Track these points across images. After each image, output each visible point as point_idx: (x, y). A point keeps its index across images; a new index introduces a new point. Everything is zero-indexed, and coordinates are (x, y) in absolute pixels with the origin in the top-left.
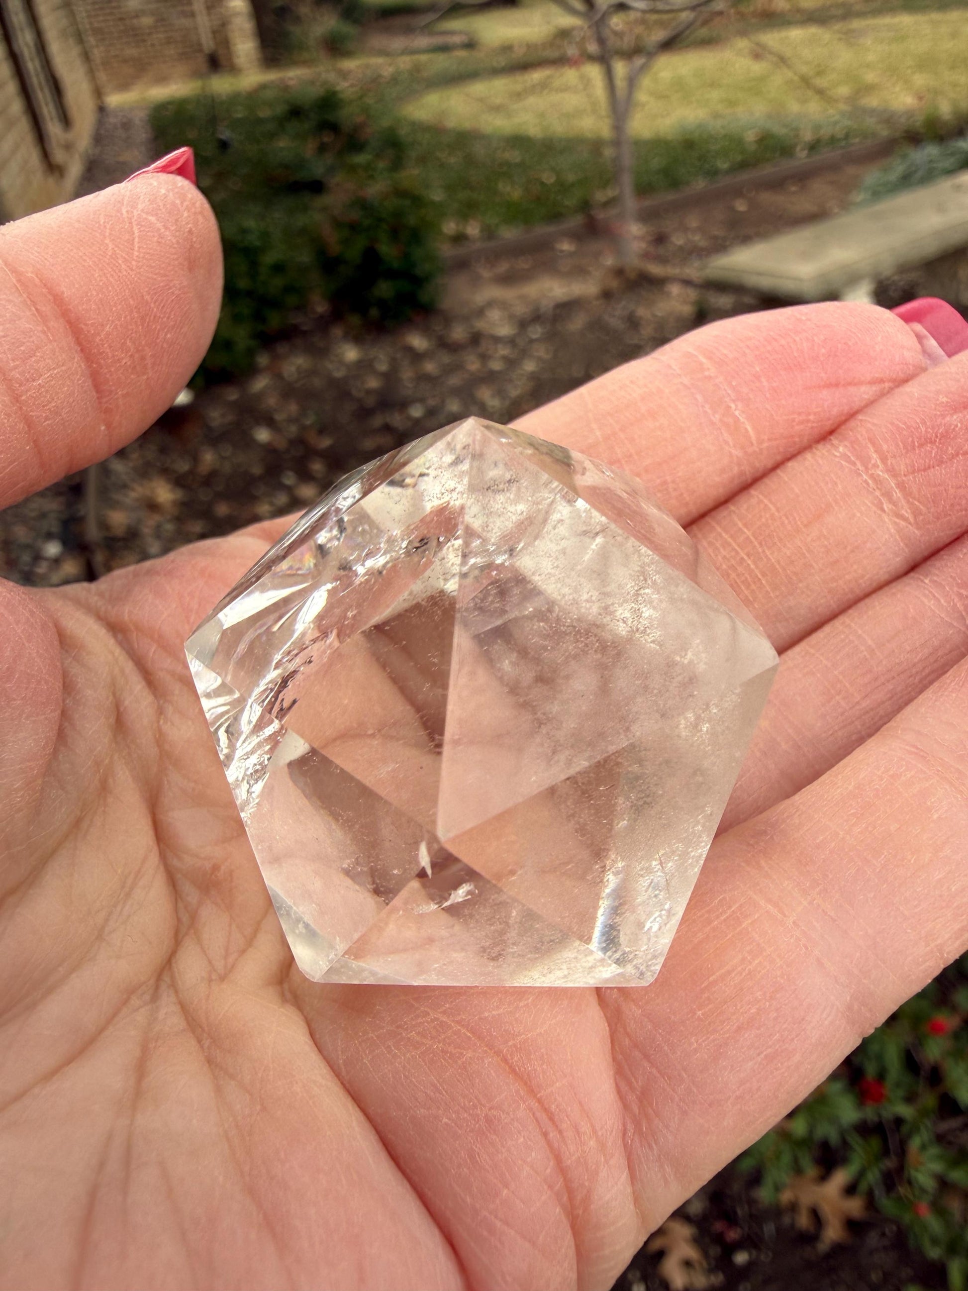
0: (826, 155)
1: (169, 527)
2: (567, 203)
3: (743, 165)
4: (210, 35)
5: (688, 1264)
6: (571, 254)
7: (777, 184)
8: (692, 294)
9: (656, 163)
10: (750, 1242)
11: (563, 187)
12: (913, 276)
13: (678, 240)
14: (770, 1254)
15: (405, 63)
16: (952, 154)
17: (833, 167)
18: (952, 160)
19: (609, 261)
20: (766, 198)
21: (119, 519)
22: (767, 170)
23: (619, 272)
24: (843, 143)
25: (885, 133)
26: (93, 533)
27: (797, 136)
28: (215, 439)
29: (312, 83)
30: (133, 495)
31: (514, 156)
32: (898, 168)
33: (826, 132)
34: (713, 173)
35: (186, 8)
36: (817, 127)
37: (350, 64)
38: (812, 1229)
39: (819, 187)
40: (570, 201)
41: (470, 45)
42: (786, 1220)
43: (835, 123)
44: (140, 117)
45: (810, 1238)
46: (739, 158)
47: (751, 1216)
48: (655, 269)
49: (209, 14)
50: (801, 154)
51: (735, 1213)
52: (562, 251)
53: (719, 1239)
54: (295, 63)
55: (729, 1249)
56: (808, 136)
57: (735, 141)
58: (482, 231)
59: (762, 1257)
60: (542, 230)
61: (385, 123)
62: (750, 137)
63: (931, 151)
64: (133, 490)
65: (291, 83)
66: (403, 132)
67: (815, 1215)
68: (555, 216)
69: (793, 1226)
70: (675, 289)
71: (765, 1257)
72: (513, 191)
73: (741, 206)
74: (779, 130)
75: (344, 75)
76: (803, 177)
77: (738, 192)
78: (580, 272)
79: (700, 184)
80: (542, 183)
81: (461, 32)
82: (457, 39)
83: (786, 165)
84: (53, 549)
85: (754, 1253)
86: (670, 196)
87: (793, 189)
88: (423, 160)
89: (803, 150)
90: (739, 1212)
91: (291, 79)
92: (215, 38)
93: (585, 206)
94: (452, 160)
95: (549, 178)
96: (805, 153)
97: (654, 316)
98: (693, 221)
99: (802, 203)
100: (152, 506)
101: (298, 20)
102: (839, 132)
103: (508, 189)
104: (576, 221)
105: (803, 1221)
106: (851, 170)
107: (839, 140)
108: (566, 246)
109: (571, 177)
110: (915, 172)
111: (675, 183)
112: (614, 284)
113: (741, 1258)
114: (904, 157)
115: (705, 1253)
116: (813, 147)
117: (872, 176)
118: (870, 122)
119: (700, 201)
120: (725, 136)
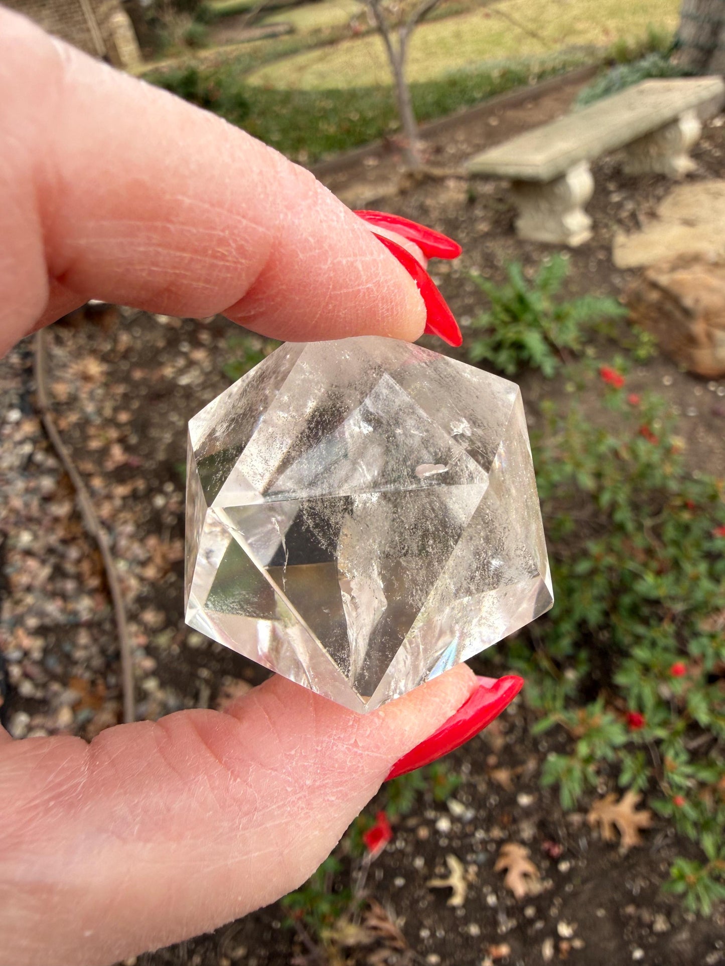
0: (550, 81)
1: (100, 392)
2: (369, 132)
3: (493, 93)
4: (102, 43)
5: (525, 875)
6: (377, 167)
7: (518, 104)
8: (464, 185)
9: (430, 98)
10: (570, 854)
11: (365, 121)
12: (620, 156)
13: (451, 150)
14: (586, 862)
15: (246, 48)
16: (638, 71)
17: (557, 89)
18: (638, 75)
19: (403, 170)
20: (511, 114)
21: (62, 390)
22: (510, 95)
23: (410, 176)
24: (562, 72)
25: (589, 61)
26: (43, 400)
27: (529, 70)
28: (128, 326)
29: (179, 68)
30: (71, 371)
31: (329, 104)
32: (602, 84)
33: (549, 66)
34: (472, 101)
35: (84, 26)
36: (542, 63)
37: (204, 54)
38: (614, 839)
39: (548, 103)
40: (371, 131)
41: (291, 31)
42: (595, 835)
43: (555, 59)
45: (612, 846)
46: (489, 89)
47: (569, 834)
48: (437, 172)
49: (100, 29)
50: (533, 82)
51: (558, 834)
52: (369, 166)
53: (548, 855)
54: (166, 56)
55: (555, 861)
56: (536, 69)
57: (485, 78)
58: (309, 157)
59: (580, 864)
60: (353, 153)
61: (234, 90)
62: (495, 74)
63: (622, 70)
64: (71, 368)
65: (165, 70)
66: (247, 95)
67: (615, 827)
68: (361, 142)
69: (600, 838)
70: (451, 184)
71: (582, 864)
72: (330, 128)
73: (494, 122)
74: (514, 67)
75: (202, 61)
76: (536, 97)
77: (491, 112)
78: (383, 179)
79: (463, 110)
80: (350, 121)
81: (283, 24)
82: (281, 29)
83: (522, 91)
84: (14, 415)
85: (573, 862)
86: (443, 120)
87: (530, 106)
88: (262, 114)
89: (533, 79)
90: (560, 833)
91: (163, 67)
92: (105, 45)
93: (381, 134)
94: (284, 111)
95: (355, 117)
96: (536, 80)
97: (438, 203)
98: (461, 136)
99: (537, 115)
100: (86, 378)
101: (164, 26)
102: (557, 63)
103: (326, 127)
104: (377, 144)
105: (607, 834)
106: (569, 90)
107: (559, 70)
108: (371, 162)
109: (370, 114)
110: (614, 85)
111: (444, 110)
112: (407, 184)
113: (564, 866)
114: (605, 76)
115: (538, 867)
116: (541, 76)
117: (584, 91)
118: (580, 56)
119: (465, 121)
120: (478, 75)
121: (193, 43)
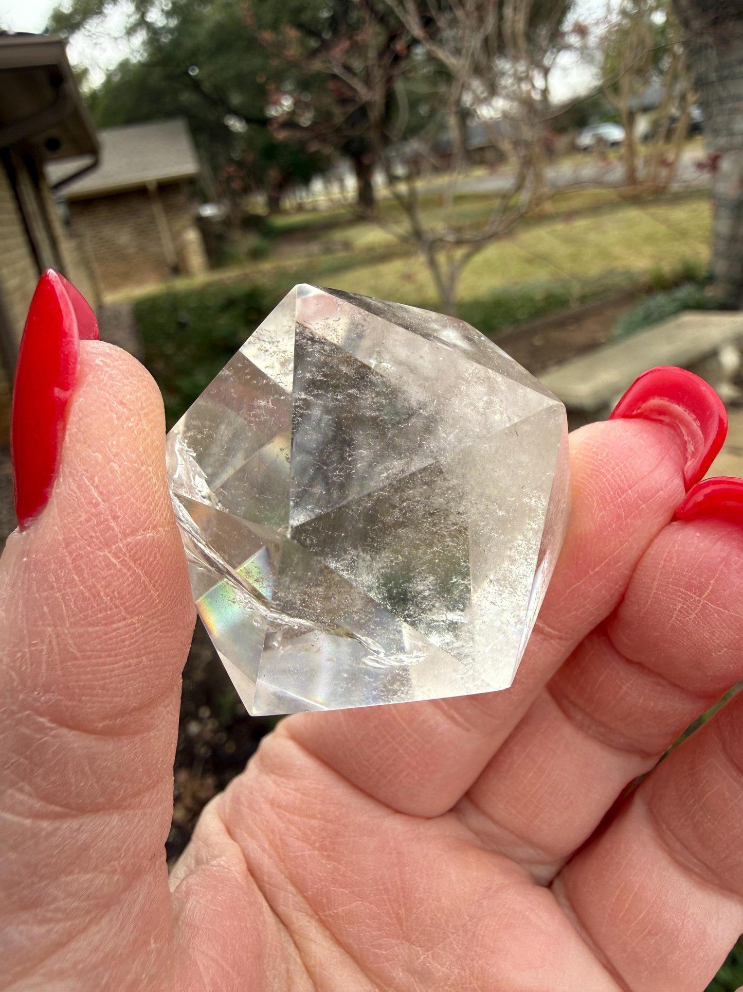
0: (591, 303)
3: (536, 315)
4: (173, 255)
7: (561, 324)
15: (303, 262)
16: (675, 301)
17: (597, 312)
18: (676, 305)
20: (555, 334)
22: (553, 316)
24: (602, 296)
27: (570, 293)
29: (243, 280)
32: (639, 310)
33: (590, 289)
34: (516, 321)
36: (583, 287)
37: (266, 268)
44: (126, 310)
46: (532, 310)
49: (172, 243)
50: (574, 305)
56: (577, 293)
57: (528, 299)
62: (539, 296)
63: (660, 299)
65: (227, 282)
73: (538, 341)
74: (558, 290)
75: (261, 273)
76: (577, 319)
77: (535, 332)
79: (508, 328)
81: (340, 240)
83: (564, 313)
87: (572, 328)
89: (575, 302)
92: (176, 256)
96: (577, 304)
99: (578, 336)
101: (231, 242)
102: (599, 288)
106: (609, 312)
107: (600, 294)
110: (652, 314)
114: (643, 303)
116: (583, 299)
117: (624, 316)
120: (521, 297)
121: (256, 255)
